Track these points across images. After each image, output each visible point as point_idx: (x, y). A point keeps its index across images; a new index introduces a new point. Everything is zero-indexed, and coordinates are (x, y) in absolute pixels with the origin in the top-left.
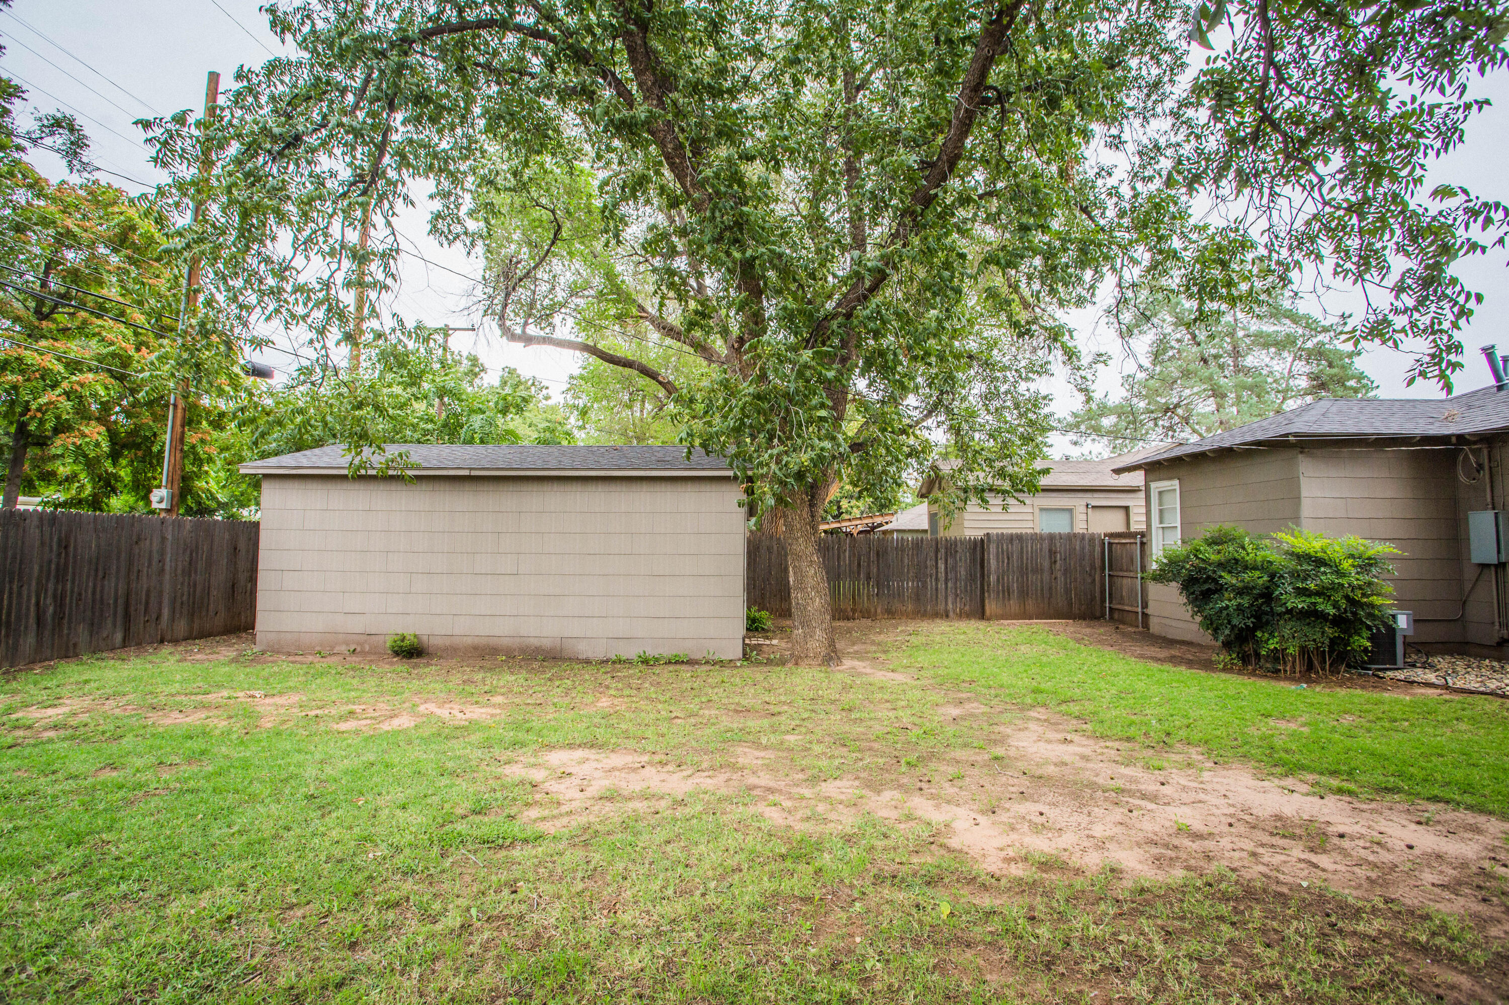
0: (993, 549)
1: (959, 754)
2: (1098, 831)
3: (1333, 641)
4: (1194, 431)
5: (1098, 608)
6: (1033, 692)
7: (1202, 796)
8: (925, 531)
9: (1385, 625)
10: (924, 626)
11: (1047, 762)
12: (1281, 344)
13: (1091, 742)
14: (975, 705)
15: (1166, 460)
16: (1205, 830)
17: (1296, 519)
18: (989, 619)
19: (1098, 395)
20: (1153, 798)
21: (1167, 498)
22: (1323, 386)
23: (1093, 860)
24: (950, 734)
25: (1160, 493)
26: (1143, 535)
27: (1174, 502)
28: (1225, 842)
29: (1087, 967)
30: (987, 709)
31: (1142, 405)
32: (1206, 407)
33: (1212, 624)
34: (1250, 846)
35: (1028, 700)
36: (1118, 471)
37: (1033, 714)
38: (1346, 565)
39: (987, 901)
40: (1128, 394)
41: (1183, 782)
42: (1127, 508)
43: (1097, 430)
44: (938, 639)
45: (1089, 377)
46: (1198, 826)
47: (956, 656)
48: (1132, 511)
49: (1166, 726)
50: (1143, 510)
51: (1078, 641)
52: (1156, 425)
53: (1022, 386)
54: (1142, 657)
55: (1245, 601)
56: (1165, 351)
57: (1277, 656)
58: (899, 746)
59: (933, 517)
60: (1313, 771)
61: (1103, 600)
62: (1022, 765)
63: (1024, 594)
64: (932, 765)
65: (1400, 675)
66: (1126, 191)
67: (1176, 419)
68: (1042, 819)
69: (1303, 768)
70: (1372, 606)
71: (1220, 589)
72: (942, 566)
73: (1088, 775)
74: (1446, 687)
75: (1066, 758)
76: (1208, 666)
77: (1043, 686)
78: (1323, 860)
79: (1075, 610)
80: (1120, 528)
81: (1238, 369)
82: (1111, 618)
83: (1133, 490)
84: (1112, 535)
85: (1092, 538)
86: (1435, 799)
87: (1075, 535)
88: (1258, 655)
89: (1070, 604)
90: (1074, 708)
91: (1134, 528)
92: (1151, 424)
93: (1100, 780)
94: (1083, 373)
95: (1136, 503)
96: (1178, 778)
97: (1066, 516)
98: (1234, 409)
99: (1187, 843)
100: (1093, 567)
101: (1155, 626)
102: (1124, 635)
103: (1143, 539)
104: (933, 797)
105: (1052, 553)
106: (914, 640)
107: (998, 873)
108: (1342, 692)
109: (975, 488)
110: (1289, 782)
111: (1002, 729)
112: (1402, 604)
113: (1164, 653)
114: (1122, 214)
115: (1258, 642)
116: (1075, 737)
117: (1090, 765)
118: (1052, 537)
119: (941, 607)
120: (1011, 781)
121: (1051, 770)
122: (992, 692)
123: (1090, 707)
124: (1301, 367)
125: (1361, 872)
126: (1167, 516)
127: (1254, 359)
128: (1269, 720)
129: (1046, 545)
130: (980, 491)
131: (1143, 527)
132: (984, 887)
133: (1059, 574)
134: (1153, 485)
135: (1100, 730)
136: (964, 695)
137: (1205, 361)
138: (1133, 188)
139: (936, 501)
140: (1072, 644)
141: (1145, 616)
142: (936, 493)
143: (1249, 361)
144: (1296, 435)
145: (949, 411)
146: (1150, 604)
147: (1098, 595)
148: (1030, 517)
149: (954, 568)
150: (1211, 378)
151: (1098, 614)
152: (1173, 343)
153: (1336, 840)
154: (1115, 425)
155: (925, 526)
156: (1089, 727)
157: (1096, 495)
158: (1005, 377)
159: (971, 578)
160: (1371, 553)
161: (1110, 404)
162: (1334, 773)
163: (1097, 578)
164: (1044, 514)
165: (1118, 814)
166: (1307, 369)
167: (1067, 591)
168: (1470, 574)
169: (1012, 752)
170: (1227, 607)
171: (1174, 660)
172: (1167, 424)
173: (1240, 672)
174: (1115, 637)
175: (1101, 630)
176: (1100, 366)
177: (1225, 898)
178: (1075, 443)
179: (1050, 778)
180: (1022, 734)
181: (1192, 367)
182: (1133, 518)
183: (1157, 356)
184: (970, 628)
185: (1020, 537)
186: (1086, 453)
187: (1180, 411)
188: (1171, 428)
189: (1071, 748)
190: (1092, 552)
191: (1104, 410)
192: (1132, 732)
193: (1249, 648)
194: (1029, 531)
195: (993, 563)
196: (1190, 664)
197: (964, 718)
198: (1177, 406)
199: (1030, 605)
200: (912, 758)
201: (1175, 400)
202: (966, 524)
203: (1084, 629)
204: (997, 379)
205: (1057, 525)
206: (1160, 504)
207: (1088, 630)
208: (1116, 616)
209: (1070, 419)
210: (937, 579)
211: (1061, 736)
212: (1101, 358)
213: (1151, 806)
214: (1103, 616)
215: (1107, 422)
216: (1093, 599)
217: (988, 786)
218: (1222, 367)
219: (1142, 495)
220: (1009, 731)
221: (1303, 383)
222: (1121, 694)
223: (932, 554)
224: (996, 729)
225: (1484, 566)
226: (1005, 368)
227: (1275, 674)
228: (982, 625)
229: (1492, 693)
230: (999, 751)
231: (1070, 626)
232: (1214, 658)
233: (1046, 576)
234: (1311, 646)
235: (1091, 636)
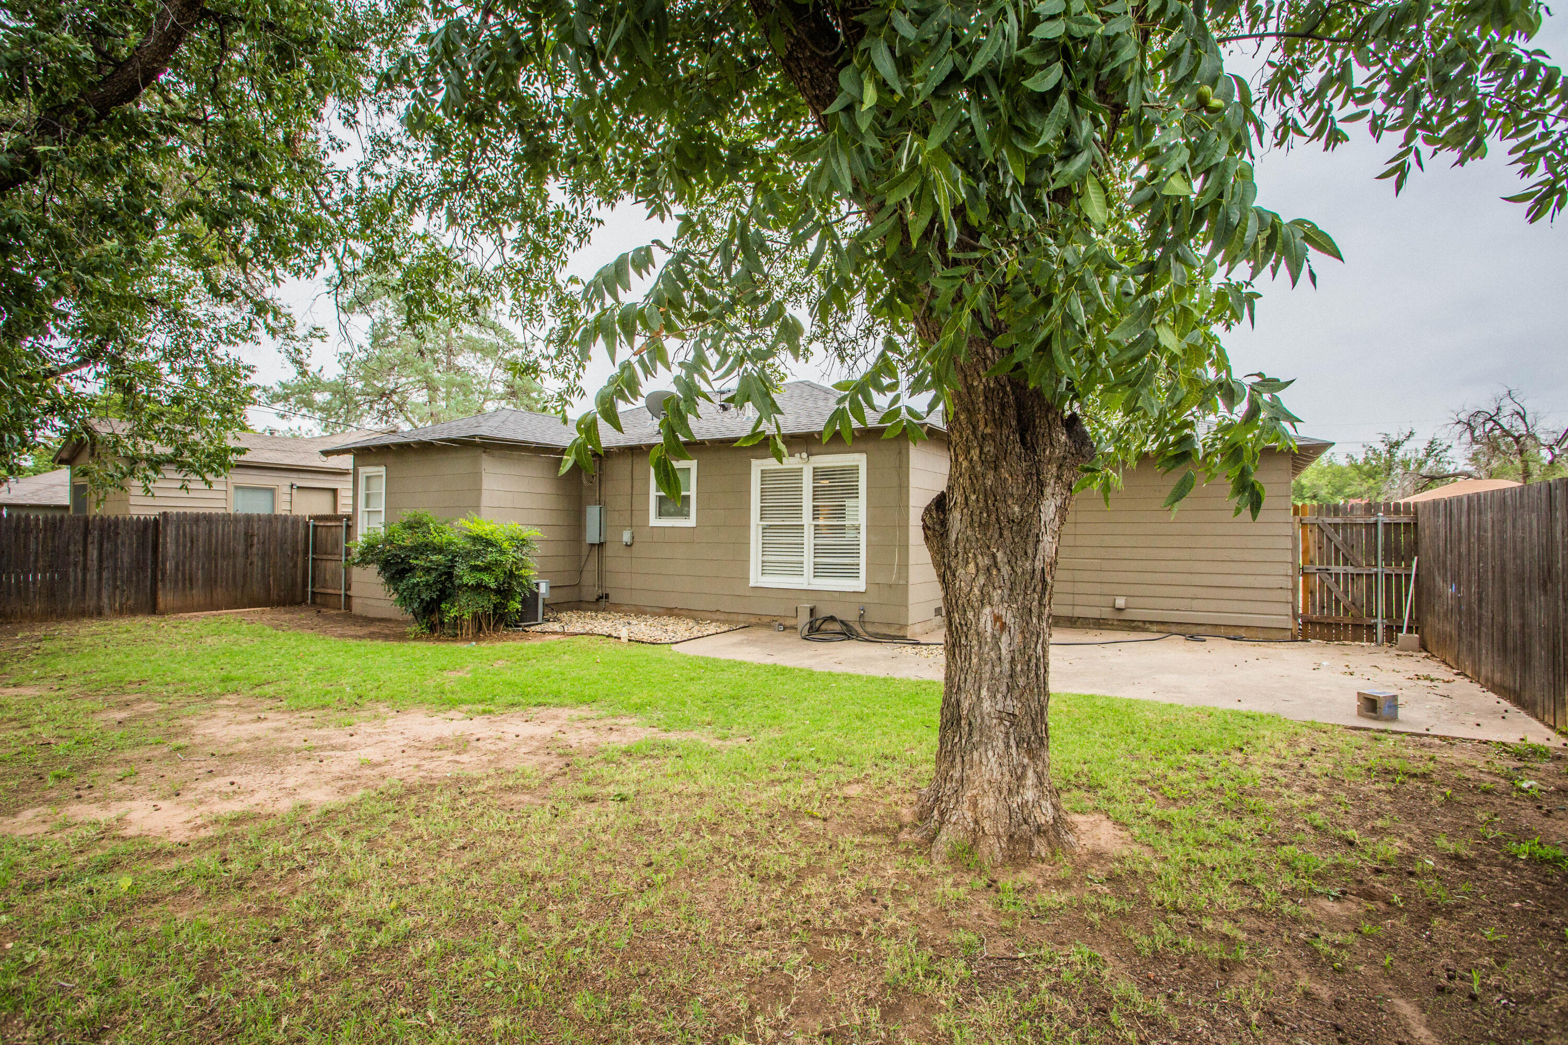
0: (171, 531)
1: (128, 754)
2: (290, 783)
3: (496, 607)
4: (408, 419)
5: (299, 593)
6: (223, 681)
7: (384, 737)
8: (66, 508)
9: (531, 591)
10: (64, 628)
11: (238, 741)
12: (488, 351)
13: (287, 716)
14: (148, 704)
15: (375, 447)
16: (383, 759)
17: (477, 508)
18: (162, 614)
19: (313, 369)
20: (343, 748)
21: (373, 483)
22: (513, 394)
23: (285, 805)
24: (116, 738)
25: (368, 478)
26: (349, 518)
27: (380, 487)
28: (398, 764)
29: (276, 875)
30: (166, 706)
31: (359, 385)
32: (419, 397)
33: (405, 600)
34: (415, 761)
35: (217, 690)
36: (326, 453)
37: (221, 702)
38: (506, 545)
39: (175, 864)
40: (343, 372)
41: (369, 730)
42: (334, 491)
43: (309, 404)
44: (87, 641)
45: (304, 350)
46: (378, 758)
47: (117, 658)
48: (340, 494)
49: (359, 691)
50: (351, 494)
51: (276, 627)
52: (371, 408)
53: (221, 350)
54: (342, 636)
55: (431, 578)
56: (385, 336)
57: (457, 622)
58: (39, 763)
59: (77, 491)
60: (469, 703)
61: (305, 585)
62: (210, 749)
63: (211, 582)
64: (93, 772)
65: (538, 628)
66: (353, 180)
67: (391, 405)
68: (235, 787)
69: (462, 702)
70: (521, 577)
71: (412, 569)
72: (94, 553)
73: (284, 743)
74: (564, 633)
75: (259, 734)
76: (402, 637)
77: (233, 674)
78: (464, 758)
79: (274, 595)
80: (327, 510)
81: (450, 366)
82: (314, 602)
83: (342, 473)
84: (317, 518)
85: (296, 520)
86: (539, 705)
87: (276, 517)
88: (442, 623)
89: (268, 590)
90: (269, 690)
91: (342, 510)
92: (366, 407)
93: (294, 745)
94: (298, 345)
95: (344, 486)
96: (366, 728)
97: (268, 495)
98: (444, 404)
99: (368, 772)
100: (295, 551)
101: (357, 607)
102: (326, 617)
103: (349, 522)
104: (97, 800)
105: (249, 536)
106: (47, 646)
107: (185, 841)
108: (499, 645)
109: (148, 460)
110: (450, 714)
111: (184, 721)
112: (542, 574)
113: (366, 630)
114: (348, 201)
115: (441, 612)
116: (270, 715)
117: (284, 735)
118: (249, 519)
119: (91, 603)
120: (197, 765)
121: (243, 746)
122: (171, 688)
123: (285, 686)
124: (499, 374)
125: (485, 758)
126: (373, 501)
127: (463, 360)
128: (445, 674)
129: (241, 527)
130: (156, 464)
131: (348, 510)
132: (171, 854)
133: (255, 559)
134: (361, 470)
135: (294, 703)
136: (132, 697)
137: (422, 354)
138: (362, 182)
139: (85, 473)
140: (269, 631)
141: (348, 597)
142: (86, 461)
143: (460, 361)
144: (481, 437)
145: (115, 361)
146: (353, 586)
147: (299, 580)
148: (223, 495)
149: (113, 554)
150: (426, 371)
151: (299, 599)
152: (394, 330)
153: (475, 744)
154: (329, 403)
155: (67, 502)
156: (285, 703)
157: (302, 475)
158: (199, 334)
159: (138, 565)
160: (524, 535)
161: (324, 379)
162: (481, 702)
163: (300, 564)
164: (240, 493)
165: (309, 766)
166: (504, 377)
167: (266, 577)
168: (585, 550)
169: (197, 740)
170: (418, 584)
171: (372, 636)
172: (382, 408)
173: (428, 640)
174: (316, 620)
175: (303, 615)
176: (316, 341)
177: (392, 798)
178: (283, 417)
179: (241, 753)
180: (209, 722)
181: (409, 357)
182: (341, 501)
183: (377, 339)
184: (138, 625)
185: (209, 519)
186: (295, 428)
187: (395, 398)
188: (385, 413)
189: (264, 725)
190: (295, 535)
191: (317, 385)
192: (328, 700)
193: (435, 618)
194: (221, 511)
195: (171, 548)
196: (386, 637)
197: (131, 720)
198: (393, 391)
199: (219, 594)
200: (63, 770)
201: (392, 386)
202: (133, 501)
203: (283, 615)
204: (189, 334)
205: (257, 506)
206: (368, 488)
207: (287, 617)
208: (318, 600)
209: (278, 390)
210: (85, 569)
211: (254, 716)
212: (317, 333)
213: (338, 753)
214: (304, 601)
215: (321, 398)
216: (294, 583)
217: (169, 775)
218: (436, 362)
219: (350, 478)
220: (193, 722)
221: (500, 389)
222: (318, 670)
223: (79, 537)
224: (177, 722)
225: (592, 545)
226: (197, 324)
227: (454, 637)
228: (153, 620)
229: (587, 634)
230: (182, 742)
231: (268, 614)
232: (408, 629)
233: (240, 560)
234: (480, 611)
235: (291, 620)
